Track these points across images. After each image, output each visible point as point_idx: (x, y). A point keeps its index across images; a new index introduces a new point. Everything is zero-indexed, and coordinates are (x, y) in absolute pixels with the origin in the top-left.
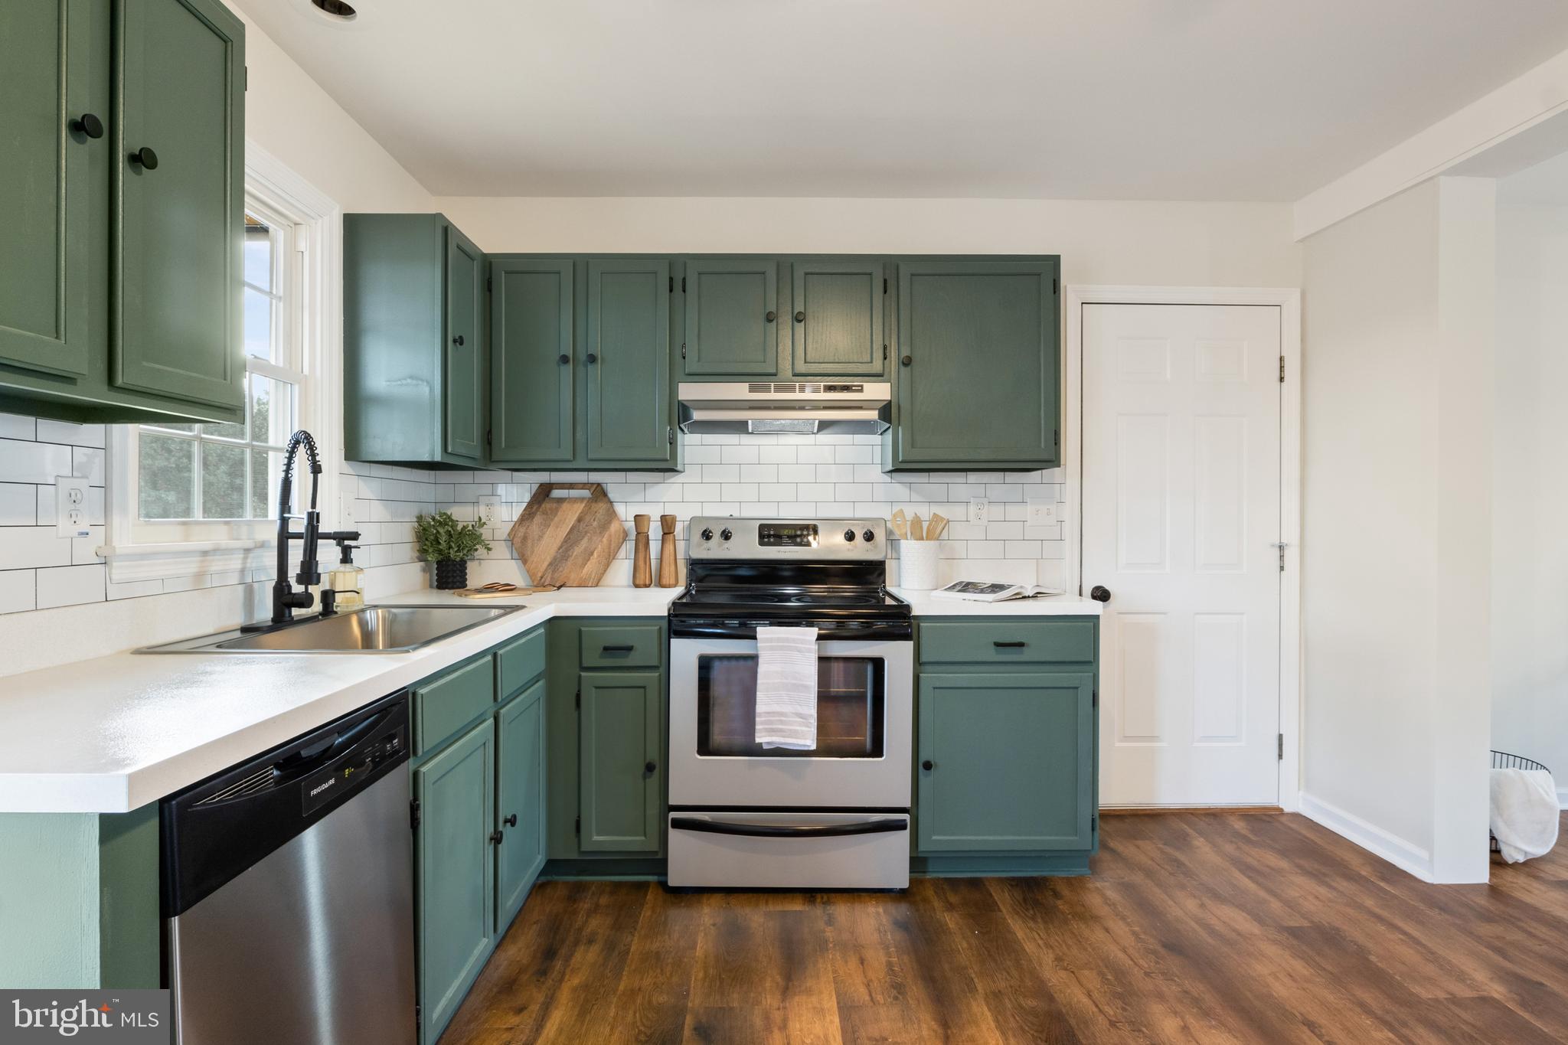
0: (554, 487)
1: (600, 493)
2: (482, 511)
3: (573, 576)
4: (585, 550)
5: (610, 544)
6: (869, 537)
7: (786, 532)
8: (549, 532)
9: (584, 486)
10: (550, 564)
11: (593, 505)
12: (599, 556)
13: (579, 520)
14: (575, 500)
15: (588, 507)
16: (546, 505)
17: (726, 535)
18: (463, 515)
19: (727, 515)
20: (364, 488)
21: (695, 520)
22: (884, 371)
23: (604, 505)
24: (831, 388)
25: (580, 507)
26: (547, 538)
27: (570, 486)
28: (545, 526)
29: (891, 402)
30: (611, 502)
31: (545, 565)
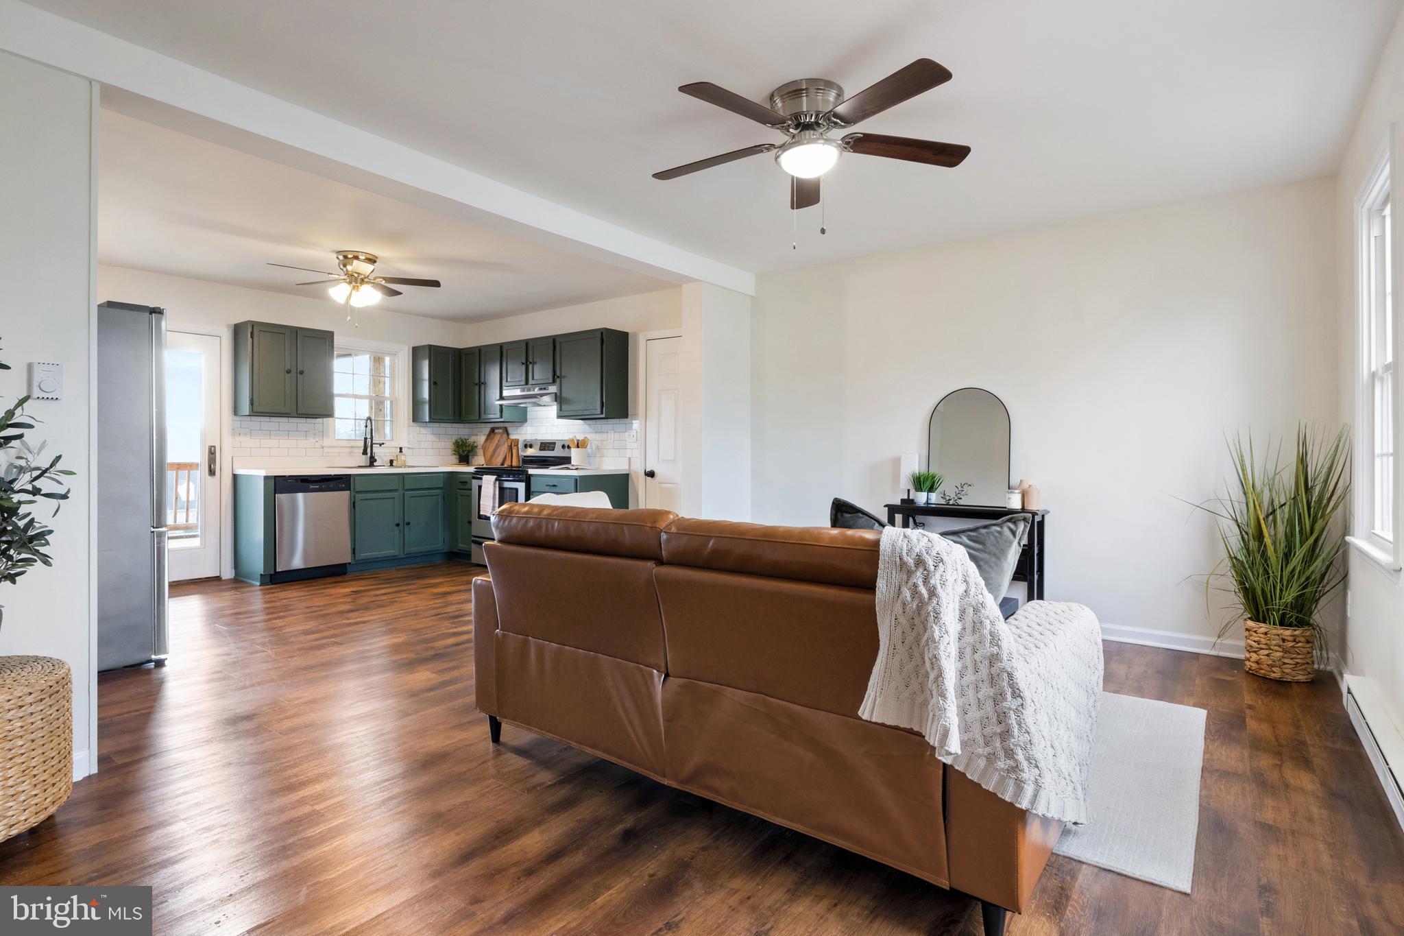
1: (506, 431)
2: (478, 437)
3: (495, 462)
4: (499, 452)
5: (505, 449)
6: (569, 447)
7: (547, 444)
8: (491, 446)
9: (501, 428)
12: (501, 455)
13: (499, 440)
14: (498, 433)
15: (502, 436)
16: (492, 435)
18: (472, 439)
19: (533, 438)
20: (423, 430)
21: (525, 440)
22: (554, 381)
23: (505, 435)
24: (541, 389)
25: (499, 436)
26: (490, 448)
27: (498, 428)
28: (490, 443)
29: (556, 393)
30: (508, 434)
31: (489, 458)
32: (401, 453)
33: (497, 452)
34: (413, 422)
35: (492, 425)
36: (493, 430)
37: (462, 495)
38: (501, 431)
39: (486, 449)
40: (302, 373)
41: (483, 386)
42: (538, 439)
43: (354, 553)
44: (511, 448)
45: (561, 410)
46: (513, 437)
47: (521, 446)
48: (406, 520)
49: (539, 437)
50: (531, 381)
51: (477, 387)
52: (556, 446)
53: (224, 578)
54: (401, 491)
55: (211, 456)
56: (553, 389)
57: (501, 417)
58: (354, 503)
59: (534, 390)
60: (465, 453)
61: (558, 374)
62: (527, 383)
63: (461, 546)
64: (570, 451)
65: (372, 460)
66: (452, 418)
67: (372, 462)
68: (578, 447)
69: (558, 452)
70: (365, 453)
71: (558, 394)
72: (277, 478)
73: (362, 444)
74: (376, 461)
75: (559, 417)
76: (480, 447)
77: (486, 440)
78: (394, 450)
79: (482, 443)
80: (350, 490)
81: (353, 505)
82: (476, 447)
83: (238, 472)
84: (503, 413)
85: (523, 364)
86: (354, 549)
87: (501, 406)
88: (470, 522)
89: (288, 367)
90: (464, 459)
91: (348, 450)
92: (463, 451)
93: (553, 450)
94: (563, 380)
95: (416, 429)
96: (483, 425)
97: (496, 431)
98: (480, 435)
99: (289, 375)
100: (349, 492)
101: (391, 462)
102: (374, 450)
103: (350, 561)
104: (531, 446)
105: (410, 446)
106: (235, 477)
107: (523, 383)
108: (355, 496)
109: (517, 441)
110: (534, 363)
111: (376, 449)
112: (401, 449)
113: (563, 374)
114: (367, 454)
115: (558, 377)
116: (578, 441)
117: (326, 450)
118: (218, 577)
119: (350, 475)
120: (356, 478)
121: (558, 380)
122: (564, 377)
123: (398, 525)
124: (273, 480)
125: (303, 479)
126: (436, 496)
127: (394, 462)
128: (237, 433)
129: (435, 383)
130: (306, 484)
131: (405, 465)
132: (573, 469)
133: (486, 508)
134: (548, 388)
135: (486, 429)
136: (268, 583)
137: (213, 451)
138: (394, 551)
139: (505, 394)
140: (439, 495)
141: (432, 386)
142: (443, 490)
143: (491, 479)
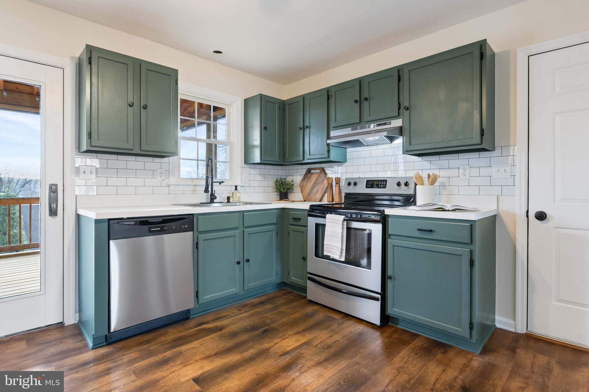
0: (311, 169)
1: (323, 170)
2: (295, 177)
3: (313, 198)
4: (317, 190)
5: (323, 188)
6: (406, 184)
7: (376, 183)
8: (308, 184)
9: (318, 169)
10: (308, 194)
11: (320, 175)
12: (320, 191)
13: (316, 180)
14: (315, 173)
15: (319, 175)
16: (309, 175)
17: (355, 184)
18: (289, 179)
19: (358, 177)
20: (252, 171)
21: (347, 179)
22: (399, 114)
23: (323, 175)
24: (379, 125)
25: (317, 176)
26: (308, 186)
27: (315, 169)
28: (308, 182)
29: (401, 127)
30: (326, 174)
31: (307, 194)
32: (236, 191)
33: (315, 190)
34: (245, 164)
35: (308, 166)
36: (309, 171)
37: (293, 231)
38: (318, 171)
39: (304, 187)
40: (145, 107)
41: (307, 130)
43: (197, 297)
44: (330, 186)
45: (410, 144)
46: (332, 176)
47: (342, 184)
48: (246, 258)
49: (365, 176)
50: (366, 117)
51: (302, 131)
52: (389, 183)
53: (66, 324)
54: (241, 229)
55: (52, 194)
56: (397, 123)
57: (328, 157)
58: (197, 244)
59: (369, 127)
61: (406, 105)
62: (359, 121)
63: (294, 279)
65: (213, 197)
66: (277, 160)
67: (213, 198)
70: (206, 191)
71: (405, 127)
72: (111, 222)
73: (204, 183)
74: (216, 198)
76: (296, 186)
77: (303, 179)
78: (229, 188)
79: (299, 182)
80: (193, 230)
81: (196, 246)
82: (293, 185)
83: (81, 212)
84: (330, 153)
85: (355, 102)
86: (197, 293)
87: (328, 146)
88: (305, 259)
89: (130, 100)
90: (284, 196)
91: (191, 188)
92: (284, 189)
93: (385, 187)
94: (413, 111)
95: (248, 170)
96: (300, 167)
97: (313, 171)
98: (297, 175)
99: (132, 108)
100: (191, 233)
101: (228, 198)
102: (214, 189)
103: (193, 307)
105: (243, 185)
106: (78, 217)
107: (356, 122)
108: (198, 236)
109: (338, 180)
110: (370, 99)
111: (217, 188)
112: (236, 187)
113: (412, 104)
114: (208, 192)
115: (406, 109)
116: (425, 177)
117: (172, 188)
118: (62, 322)
119: (193, 214)
120: (200, 217)
121: (406, 112)
122: (414, 108)
123: (239, 263)
124: (107, 224)
125: (142, 221)
126: (271, 232)
127: (231, 201)
128: (82, 171)
129: (266, 128)
130: (146, 227)
131: (242, 203)
132: (450, 210)
133: (332, 249)
134: (390, 122)
135: (303, 170)
136: (103, 343)
137: (53, 190)
138: (235, 289)
139: (333, 134)
140: (273, 231)
141: (263, 130)
142: (276, 226)
143: (338, 219)
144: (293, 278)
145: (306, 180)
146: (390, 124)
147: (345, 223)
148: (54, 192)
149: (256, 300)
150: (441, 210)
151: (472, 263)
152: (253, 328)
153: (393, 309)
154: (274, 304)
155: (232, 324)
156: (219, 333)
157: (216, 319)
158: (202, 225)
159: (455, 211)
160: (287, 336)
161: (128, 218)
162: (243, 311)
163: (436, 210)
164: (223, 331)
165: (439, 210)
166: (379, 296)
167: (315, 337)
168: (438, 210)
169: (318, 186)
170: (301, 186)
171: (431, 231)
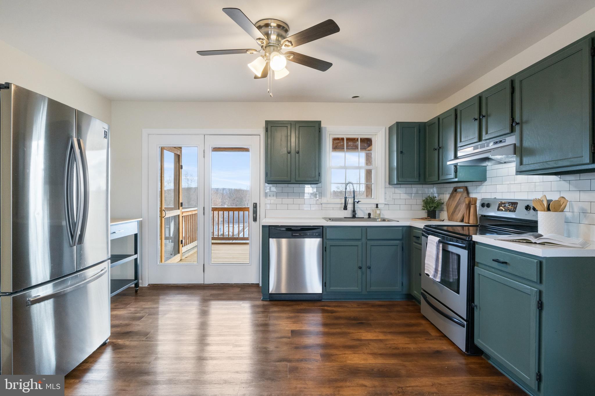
0: (456, 188)
1: (467, 189)
2: (444, 195)
3: (456, 217)
8: (453, 203)
9: (463, 188)
13: (460, 199)
14: (460, 192)
15: (463, 194)
16: (454, 194)
19: (492, 197)
20: (398, 191)
21: (483, 199)
22: (512, 130)
23: (465, 194)
24: (496, 143)
25: (460, 195)
26: (452, 205)
27: (459, 188)
28: (453, 201)
29: (515, 144)
30: (468, 193)
31: (451, 214)
32: (377, 208)
33: (458, 209)
34: (389, 184)
35: (455, 185)
36: (455, 190)
37: (416, 248)
38: (462, 190)
39: (449, 206)
40: (298, 152)
41: (441, 150)
42: (497, 197)
43: (324, 287)
44: (469, 207)
45: (521, 163)
46: (472, 196)
47: (478, 204)
48: (368, 264)
49: (499, 196)
50: (484, 137)
51: (437, 152)
52: (518, 206)
53: (260, 286)
54: (364, 240)
56: (511, 140)
57: (456, 177)
58: (325, 248)
59: (488, 146)
60: (432, 208)
61: (517, 120)
62: (480, 139)
64: (537, 214)
65: (354, 213)
66: (417, 180)
67: (354, 215)
68: (549, 209)
69: (520, 214)
70: (345, 208)
71: (518, 145)
72: (270, 227)
74: (357, 214)
75: (519, 172)
76: (445, 204)
77: (450, 198)
78: (371, 206)
79: (447, 201)
80: (322, 237)
82: (442, 204)
84: (458, 173)
85: (476, 120)
86: (323, 283)
87: (456, 166)
88: (420, 275)
89: (289, 149)
90: (432, 214)
91: (339, 206)
93: (515, 211)
94: (525, 127)
95: (392, 189)
96: (448, 185)
97: (459, 190)
98: (446, 194)
99: (290, 155)
101: (369, 214)
103: (321, 292)
104: (488, 205)
105: (386, 203)
107: (476, 140)
108: (326, 243)
109: (475, 200)
110: (487, 116)
112: (377, 205)
113: (524, 119)
114: (347, 209)
115: (517, 124)
116: (549, 202)
117: (323, 205)
118: (258, 284)
119: (323, 226)
120: (327, 229)
121: (517, 128)
122: (527, 122)
123: (360, 268)
124: (268, 228)
125: (288, 228)
126: (396, 247)
127: (372, 216)
128: (268, 195)
129: (402, 152)
130: (290, 233)
131: (380, 219)
132: (538, 243)
133: (430, 268)
134: (505, 139)
135: (450, 188)
136: (268, 299)
137: (255, 206)
138: (357, 288)
139: (459, 154)
140: (398, 245)
141: (399, 155)
142: (401, 242)
143: (434, 240)
144: (415, 292)
145: (452, 199)
146: (505, 142)
147: (441, 245)
148: (255, 208)
149: (377, 302)
150: (525, 241)
151: (540, 306)
152: (355, 319)
153: (478, 340)
154: (389, 309)
155: (344, 312)
156: (330, 314)
157: (337, 306)
158: (329, 235)
159: (544, 244)
160: (373, 331)
161: (281, 226)
162: (360, 307)
163: (518, 241)
164: (334, 314)
165: (522, 241)
166: (465, 323)
167: (393, 339)
168: (524, 241)
169: (461, 205)
170: (447, 205)
171: (506, 263)
